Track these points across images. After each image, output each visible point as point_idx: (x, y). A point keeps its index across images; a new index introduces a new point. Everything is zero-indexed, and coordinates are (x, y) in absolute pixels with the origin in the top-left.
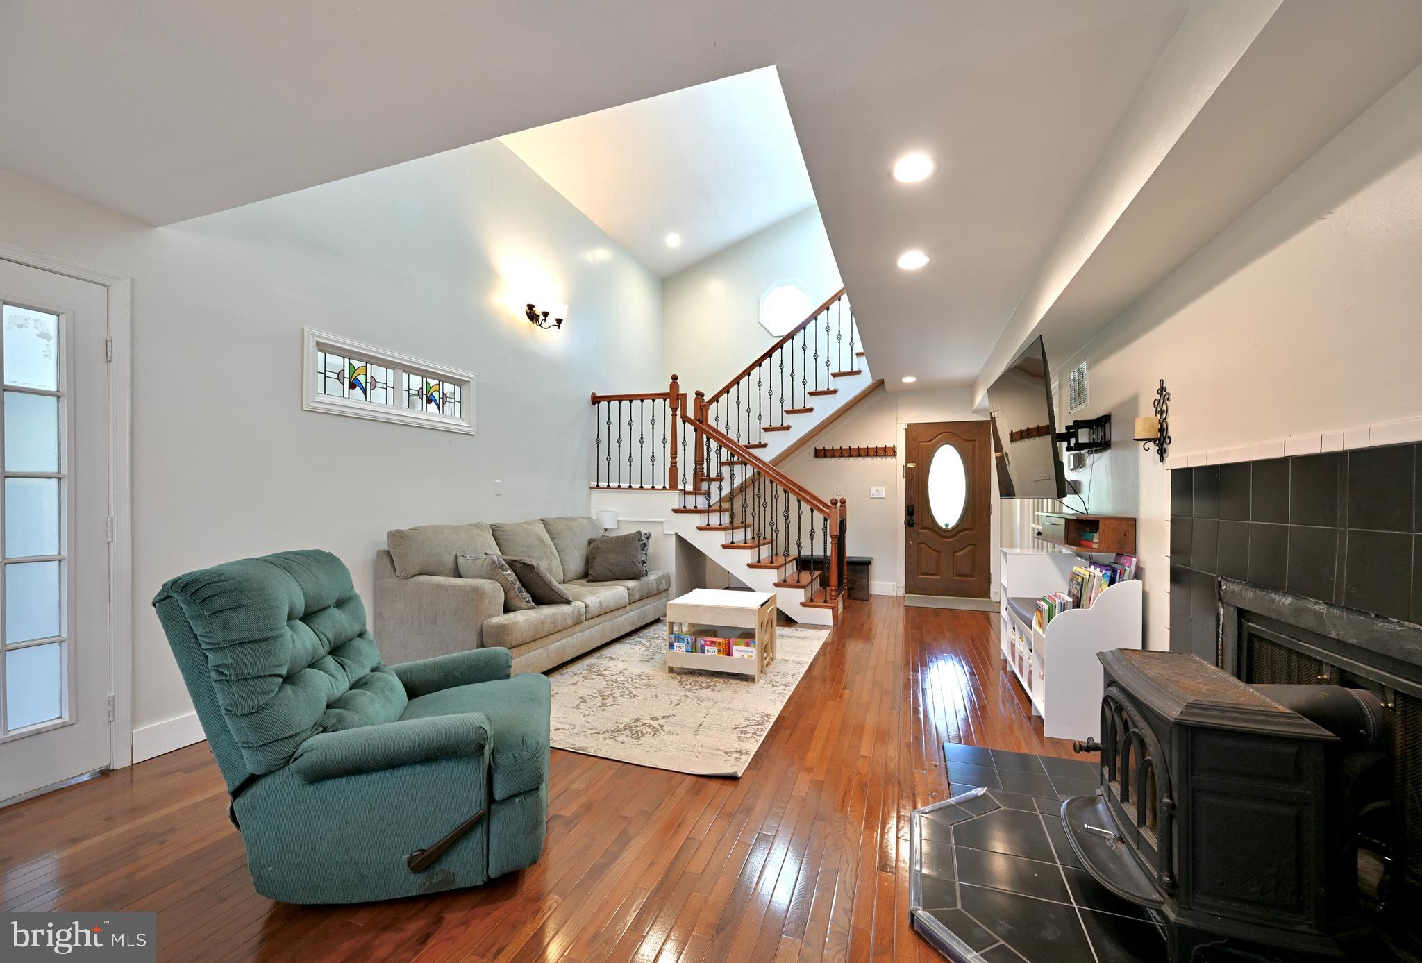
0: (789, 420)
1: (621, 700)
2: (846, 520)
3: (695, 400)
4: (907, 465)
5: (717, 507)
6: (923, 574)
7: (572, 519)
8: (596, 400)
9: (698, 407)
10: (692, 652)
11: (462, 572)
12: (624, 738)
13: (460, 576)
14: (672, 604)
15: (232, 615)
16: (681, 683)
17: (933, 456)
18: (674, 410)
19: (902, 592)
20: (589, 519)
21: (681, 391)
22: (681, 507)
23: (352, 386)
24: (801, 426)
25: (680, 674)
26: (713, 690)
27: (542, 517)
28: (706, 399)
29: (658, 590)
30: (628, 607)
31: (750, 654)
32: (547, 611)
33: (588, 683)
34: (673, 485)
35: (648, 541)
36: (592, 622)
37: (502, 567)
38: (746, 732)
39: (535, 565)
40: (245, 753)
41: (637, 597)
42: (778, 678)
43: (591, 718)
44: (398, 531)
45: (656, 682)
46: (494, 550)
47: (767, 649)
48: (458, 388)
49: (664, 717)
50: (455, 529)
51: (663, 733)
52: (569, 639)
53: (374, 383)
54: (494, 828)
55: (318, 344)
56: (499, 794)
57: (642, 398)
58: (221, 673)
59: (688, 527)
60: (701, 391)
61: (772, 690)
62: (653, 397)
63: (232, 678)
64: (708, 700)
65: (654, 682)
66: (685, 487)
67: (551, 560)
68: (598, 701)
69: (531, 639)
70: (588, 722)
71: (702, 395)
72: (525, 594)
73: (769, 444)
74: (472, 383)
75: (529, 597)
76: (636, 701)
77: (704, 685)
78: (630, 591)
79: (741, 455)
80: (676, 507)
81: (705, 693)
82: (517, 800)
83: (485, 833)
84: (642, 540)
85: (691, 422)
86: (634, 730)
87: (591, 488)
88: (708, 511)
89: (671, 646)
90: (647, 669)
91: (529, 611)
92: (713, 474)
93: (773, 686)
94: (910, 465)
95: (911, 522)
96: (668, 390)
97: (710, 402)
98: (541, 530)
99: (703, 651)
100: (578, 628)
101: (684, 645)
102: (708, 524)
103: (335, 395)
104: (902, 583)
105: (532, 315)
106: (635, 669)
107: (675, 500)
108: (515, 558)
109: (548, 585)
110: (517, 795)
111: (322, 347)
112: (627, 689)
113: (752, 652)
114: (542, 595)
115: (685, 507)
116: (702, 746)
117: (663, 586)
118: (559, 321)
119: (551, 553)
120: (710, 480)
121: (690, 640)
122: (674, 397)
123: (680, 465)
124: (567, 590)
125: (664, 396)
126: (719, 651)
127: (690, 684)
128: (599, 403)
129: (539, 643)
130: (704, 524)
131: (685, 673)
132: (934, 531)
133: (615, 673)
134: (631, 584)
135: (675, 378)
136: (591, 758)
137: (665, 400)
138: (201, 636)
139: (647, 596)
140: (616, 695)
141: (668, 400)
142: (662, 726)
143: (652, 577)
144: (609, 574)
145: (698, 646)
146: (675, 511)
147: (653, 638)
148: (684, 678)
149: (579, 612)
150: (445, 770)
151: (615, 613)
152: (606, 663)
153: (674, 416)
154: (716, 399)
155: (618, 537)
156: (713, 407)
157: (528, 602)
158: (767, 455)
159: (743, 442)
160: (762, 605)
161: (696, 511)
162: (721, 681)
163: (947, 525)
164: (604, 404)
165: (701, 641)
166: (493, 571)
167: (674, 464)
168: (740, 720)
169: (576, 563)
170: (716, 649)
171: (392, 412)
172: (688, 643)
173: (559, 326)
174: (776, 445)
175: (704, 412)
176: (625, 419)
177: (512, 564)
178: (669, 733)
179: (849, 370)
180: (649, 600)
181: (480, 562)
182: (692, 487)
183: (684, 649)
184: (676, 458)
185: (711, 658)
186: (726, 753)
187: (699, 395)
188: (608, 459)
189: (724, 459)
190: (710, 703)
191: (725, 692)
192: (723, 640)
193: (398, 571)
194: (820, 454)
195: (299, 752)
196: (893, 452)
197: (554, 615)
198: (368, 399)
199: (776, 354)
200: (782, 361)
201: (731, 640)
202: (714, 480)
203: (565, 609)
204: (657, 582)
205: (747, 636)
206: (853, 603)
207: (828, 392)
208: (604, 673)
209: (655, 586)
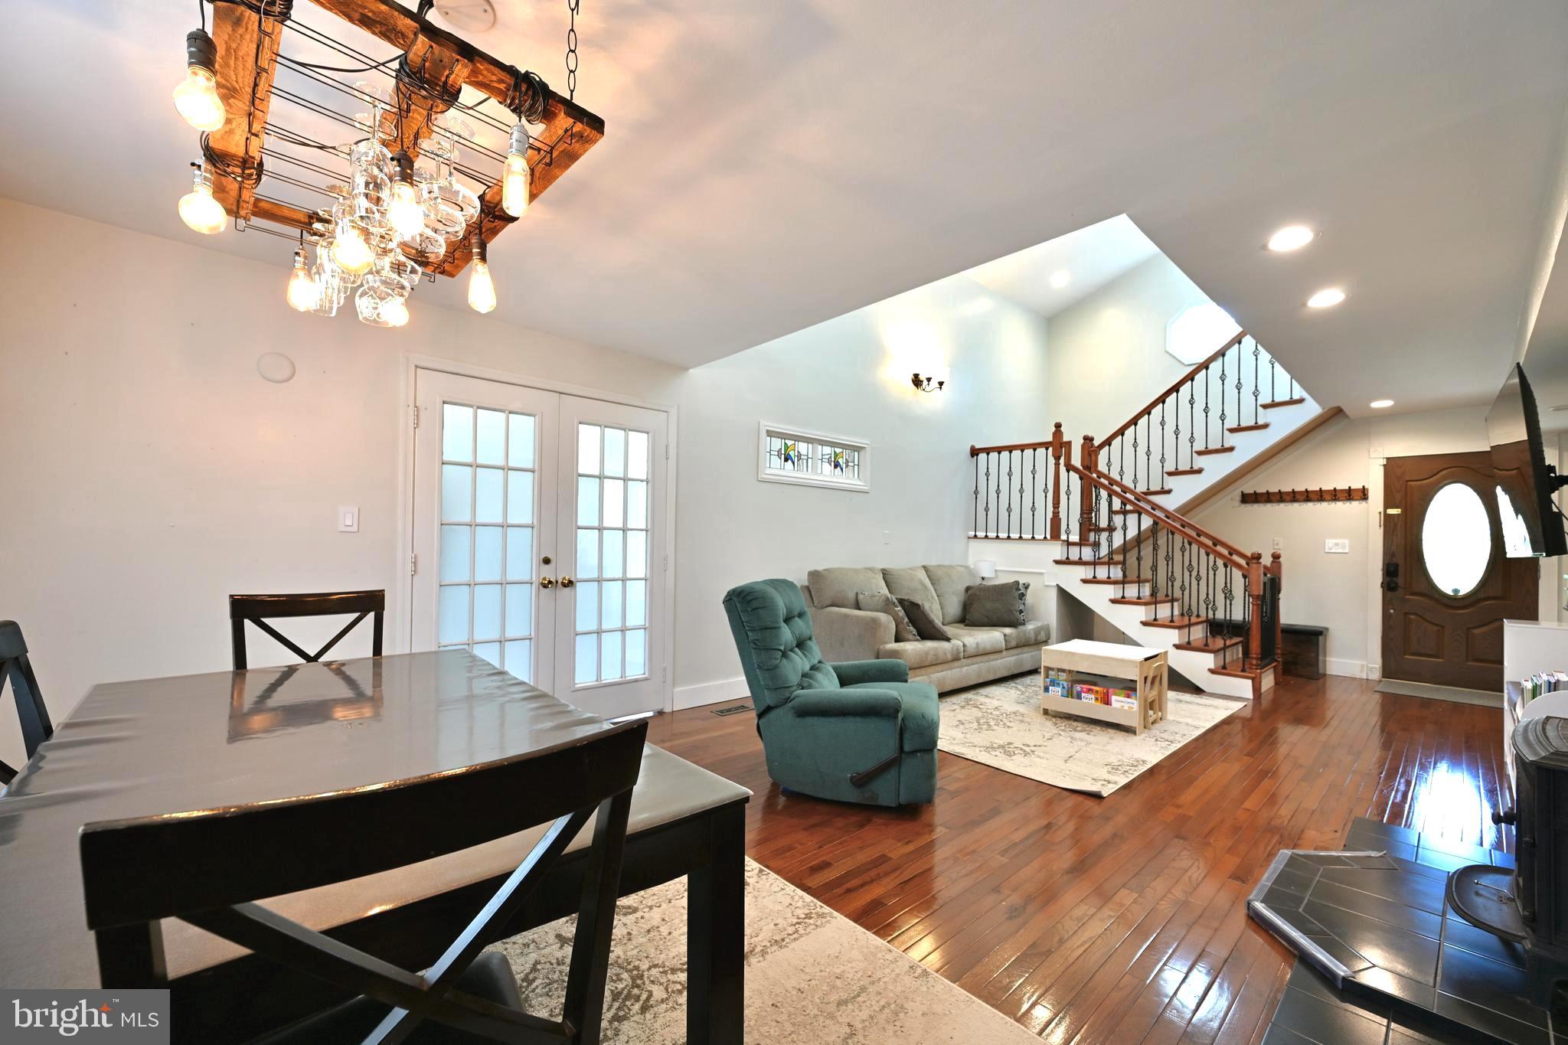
0: (1200, 462)
1: (995, 727)
2: (1280, 579)
3: (1083, 446)
4: (1385, 511)
5: (1106, 559)
6: (1413, 654)
7: (951, 567)
8: (975, 452)
9: (1086, 452)
10: (1067, 697)
11: (862, 605)
12: (997, 753)
13: (859, 609)
14: (1048, 649)
15: (761, 611)
16: (1055, 724)
17: (1431, 500)
18: (1057, 458)
19: (1376, 675)
20: (967, 567)
21: (1065, 439)
22: (1064, 558)
23: (786, 460)
24: (1217, 469)
25: (1055, 717)
26: (1088, 734)
27: (923, 564)
28: (1096, 443)
29: (1036, 640)
30: (1004, 653)
31: (1131, 705)
32: (930, 645)
33: (965, 711)
34: (1055, 535)
35: (1026, 591)
36: (969, 661)
37: (894, 603)
38: (1117, 769)
39: (920, 603)
40: (766, 692)
41: (1013, 643)
42: (1165, 736)
43: (968, 736)
44: (816, 571)
45: (1029, 720)
46: (885, 591)
47: (1153, 705)
48: (856, 454)
49: (1035, 746)
50: (856, 571)
51: (1033, 756)
52: (949, 672)
53: (799, 456)
54: (904, 769)
55: (768, 431)
56: (907, 748)
57: (1022, 448)
58: (755, 644)
59: (1072, 579)
60: (1090, 435)
61: (1155, 743)
62: (1035, 447)
63: (762, 647)
64: (1082, 740)
65: (1026, 719)
66: (1068, 538)
67: (932, 603)
68: (975, 725)
69: (917, 666)
70: (966, 738)
71: (1092, 439)
72: (912, 628)
73: (1174, 490)
74: (867, 449)
75: (915, 632)
76: (1010, 731)
77: (1079, 729)
78: (1007, 638)
79: (1138, 502)
80: (1058, 558)
81: (1078, 735)
82: (919, 754)
83: (897, 771)
84: (1020, 590)
85: (1076, 470)
86: (1007, 750)
87: (969, 538)
88: (1094, 563)
89: (1046, 689)
90: (1022, 709)
91: (916, 643)
92: (1104, 524)
93: (1156, 740)
94: (1391, 511)
95: (1393, 585)
96: (1050, 439)
97: (1101, 446)
98: (922, 575)
99: (1079, 697)
100: (956, 664)
101: (1059, 689)
102: (1094, 577)
103: (776, 468)
104: (1376, 662)
105: (917, 381)
106: (1010, 707)
107: (1057, 551)
108: (903, 597)
109: (931, 622)
110: (919, 751)
111: (770, 434)
112: (1002, 721)
113: (1133, 704)
114: (927, 631)
115: (1068, 558)
116: (1070, 771)
117: (1042, 636)
118: (941, 384)
119: (932, 597)
120: (1099, 530)
121: (1065, 685)
122: (1058, 445)
123: (1063, 515)
124: (949, 630)
125: (1045, 445)
126: (1097, 699)
127: (1065, 726)
128: (977, 455)
129: (923, 671)
130: (1090, 576)
131: (1061, 718)
132: (1430, 597)
133: (989, 707)
134: (1008, 631)
135: (1058, 426)
136: (969, 762)
137: (1047, 449)
138: (746, 622)
139: (1023, 644)
140: (991, 724)
141: (1050, 449)
142: (1033, 751)
143: (1030, 627)
144: (986, 620)
145: (1075, 693)
146: (1057, 562)
147: (1029, 685)
148: (1059, 721)
149: (958, 650)
150: (872, 724)
151: (992, 657)
152: (982, 699)
153: (1057, 465)
154: (1108, 442)
155: (995, 586)
156: (1104, 451)
157: (914, 635)
158: (1171, 503)
159: (1141, 488)
160: (1146, 659)
161: (1080, 562)
162: (1099, 728)
164: (982, 456)
165: (1078, 687)
166: (886, 607)
167: (1056, 514)
168: (1114, 760)
169: (954, 608)
170: (1093, 696)
171: (810, 477)
172: (1064, 688)
173: (941, 388)
174: (1183, 491)
175: (1093, 457)
176: (1004, 469)
177: (901, 602)
178: (1039, 757)
179: (1287, 398)
180: (1026, 649)
181: (876, 599)
182: (1078, 537)
183: (1060, 694)
184: (1058, 507)
185: (1088, 704)
186: (1094, 779)
187: (1088, 440)
188: (987, 510)
189: (1116, 508)
190: (1083, 744)
191: (1100, 739)
192: (1102, 689)
193: (816, 603)
194: (1247, 499)
195: (792, 697)
196: (1363, 494)
197: (936, 649)
198: (796, 469)
199: (1185, 389)
200: (1192, 395)
201: (1111, 690)
202: (1104, 530)
203: (945, 645)
204: (1035, 633)
205: (1129, 687)
206: (1292, 681)
207: (1256, 427)
208: (981, 706)
209: (1032, 635)
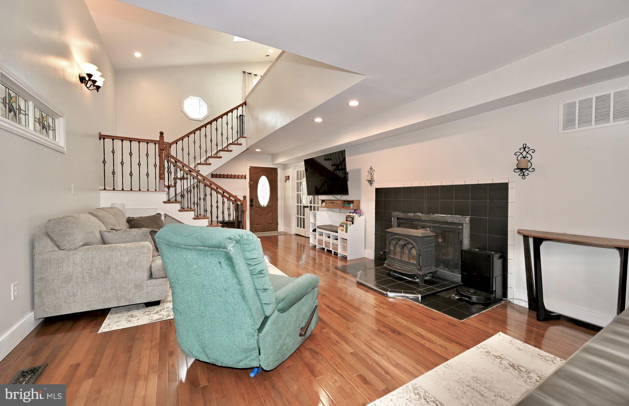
0: (210, 161)
6: (256, 225)
8: (102, 137)
11: (107, 241)
13: (106, 244)
17: (259, 180)
18: (161, 149)
21: (166, 141)
22: (168, 201)
48: (53, 120)
57: (139, 141)
62: (148, 141)
74: (63, 119)
80: (165, 200)
87: (100, 190)
94: (251, 183)
95: (251, 205)
96: (157, 139)
107: (164, 197)
118: (98, 87)
122: (161, 143)
125: (155, 142)
128: (105, 139)
132: (259, 208)
135: (162, 134)
137: (155, 144)
141: (157, 145)
146: (165, 202)
154: (170, 146)
163: (264, 205)
164: (109, 141)
176: (126, 152)
188: (113, 173)
189: (179, 176)
194: (214, 176)
196: (244, 177)
199: (203, 130)
200: (206, 133)
